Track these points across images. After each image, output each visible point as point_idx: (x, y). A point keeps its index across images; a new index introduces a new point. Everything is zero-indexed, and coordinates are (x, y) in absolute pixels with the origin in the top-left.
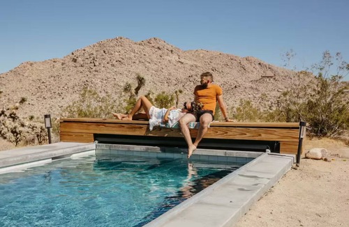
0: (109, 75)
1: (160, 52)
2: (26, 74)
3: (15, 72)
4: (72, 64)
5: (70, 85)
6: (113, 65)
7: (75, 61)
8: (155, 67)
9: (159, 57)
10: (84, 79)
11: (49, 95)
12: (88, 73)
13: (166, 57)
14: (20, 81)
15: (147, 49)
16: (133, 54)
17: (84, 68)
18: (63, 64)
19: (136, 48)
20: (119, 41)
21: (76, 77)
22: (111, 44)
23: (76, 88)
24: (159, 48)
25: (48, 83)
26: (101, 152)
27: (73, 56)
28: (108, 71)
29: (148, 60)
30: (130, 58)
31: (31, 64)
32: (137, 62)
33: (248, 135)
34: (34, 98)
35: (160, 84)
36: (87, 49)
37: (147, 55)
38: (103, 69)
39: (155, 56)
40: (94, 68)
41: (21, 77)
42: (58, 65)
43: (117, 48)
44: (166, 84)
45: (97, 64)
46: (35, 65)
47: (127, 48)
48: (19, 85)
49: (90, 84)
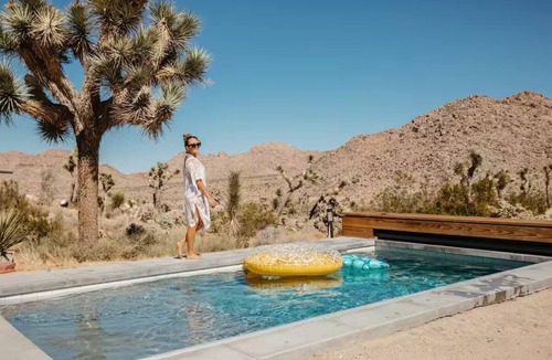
0: (460, 146)
1: (534, 111)
2: (358, 150)
3: (347, 149)
4: (412, 134)
5: (410, 160)
6: (465, 133)
7: (415, 130)
8: (527, 132)
9: (532, 118)
10: (428, 153)
11: (384, 174)
12: (433, 145)
13: (543, 117)
14: (352, 158)
15: (515, 108)
16: (493, 116)
17: (426, 139)
18: (401, 135)
19: (498, 108)
20: (474, 101)
21: (418, 150)
22: (463, 106)
23: (417, 165)
24: (532, 106)
25: (383, 159)
26: (380, 248)
27: (414, 125)
28: (459, 140)
29: (516, 123)
30: (490, 123)
31: (364, 138)
32: (500, 127)
33: (539, 236)
34: (367, 178)
35: (534, 155)
36: (431, 115)
37: (515, 116)
38: (452, 138)
39: (526, 116)
40: (440, 139)
41: (352, 154)
42: (395, 137)
43: (471, 111)
44: (544, 155)
45: (444, 132)
46: (368, 140)
47: (485, 108)
48: (351, 163)
49: (435, 159)
